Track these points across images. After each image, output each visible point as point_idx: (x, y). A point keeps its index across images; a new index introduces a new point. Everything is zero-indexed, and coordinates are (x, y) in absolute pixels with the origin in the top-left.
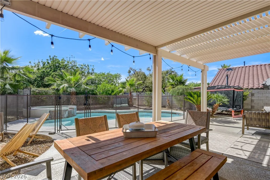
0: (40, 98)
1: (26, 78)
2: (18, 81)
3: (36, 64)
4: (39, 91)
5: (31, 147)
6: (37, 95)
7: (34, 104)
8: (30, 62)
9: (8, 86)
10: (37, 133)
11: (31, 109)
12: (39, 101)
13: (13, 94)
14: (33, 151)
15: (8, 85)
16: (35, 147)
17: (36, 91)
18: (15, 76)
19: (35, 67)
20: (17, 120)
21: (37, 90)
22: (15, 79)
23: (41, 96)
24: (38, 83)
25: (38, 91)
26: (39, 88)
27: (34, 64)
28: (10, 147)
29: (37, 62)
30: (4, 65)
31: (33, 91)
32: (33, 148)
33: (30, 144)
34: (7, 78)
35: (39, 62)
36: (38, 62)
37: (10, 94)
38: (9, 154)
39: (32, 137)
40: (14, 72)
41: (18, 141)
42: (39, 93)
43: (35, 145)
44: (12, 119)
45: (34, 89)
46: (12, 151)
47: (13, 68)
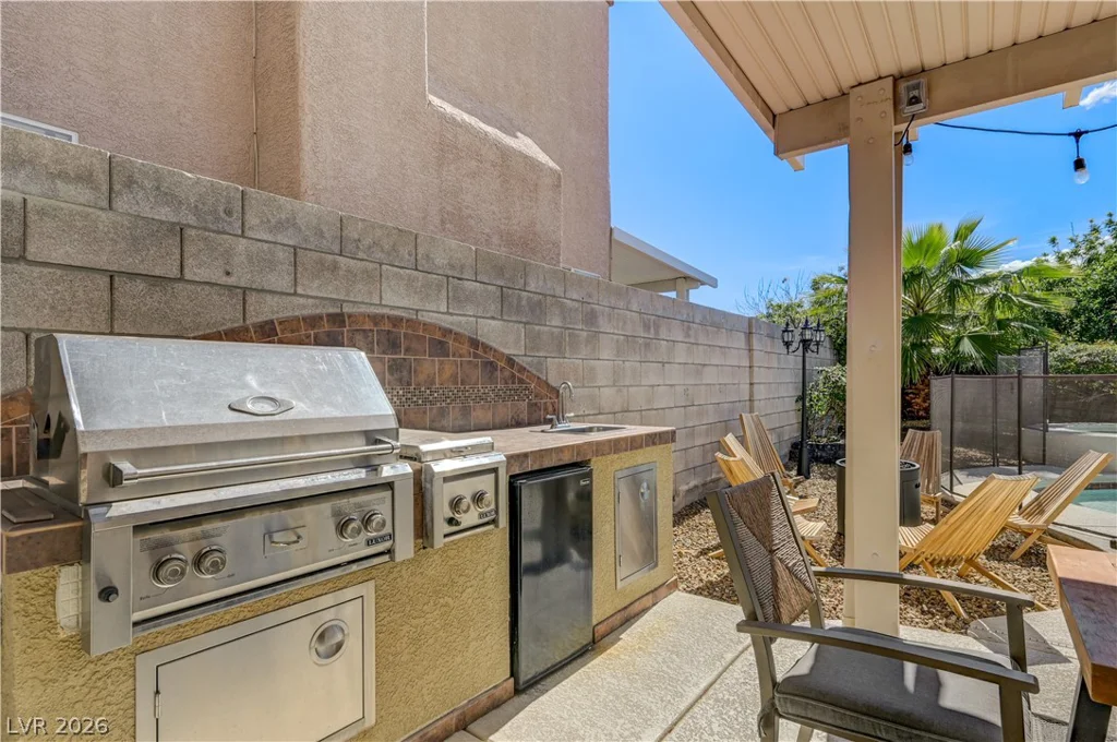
0: (1096, 385)
1: (1034, 309)
2: (1002, 324)
3: (1080, 239)
4: (1089, 355)
5: (1024, 572)
6: (1078, 372)
7: (1069, 413)
8: (1053, 241)
9: (967, 347)
10: (1051, 527)
11: (1050, 429)
12: (1091, 399)
13: (984, 373)
14: (1027, 584)
15: (966, 340)
16: (1038, 574)
17: (1078, 360)
18: (990, 304)
19: (1075, 254)
20: (994, 465)
21: (1078, 351)
22: (992, 318)
23: (1100, 378)
24: (1089, 320)
25: (1085, 359)
26: (1093, 342)
27: (1072, 241)
28: (943, 538)
29: (1082, 231)
30: (957, 276)
31: (1063, 360)
32: (1031, 575)
33: (1022, 557)
34: (965, 318)
35: (1095, 230)
36: (1087, 231)
37: (974, 371)
38: (941, 561)
39: (1030, 534)
40: (989, 290)
41: (967, 526)
42: (1091, 365)
43: (1037, 568)
44: (979, 460)
45: (1068, 348)
46: (950, 555)
47: (985, 281)
